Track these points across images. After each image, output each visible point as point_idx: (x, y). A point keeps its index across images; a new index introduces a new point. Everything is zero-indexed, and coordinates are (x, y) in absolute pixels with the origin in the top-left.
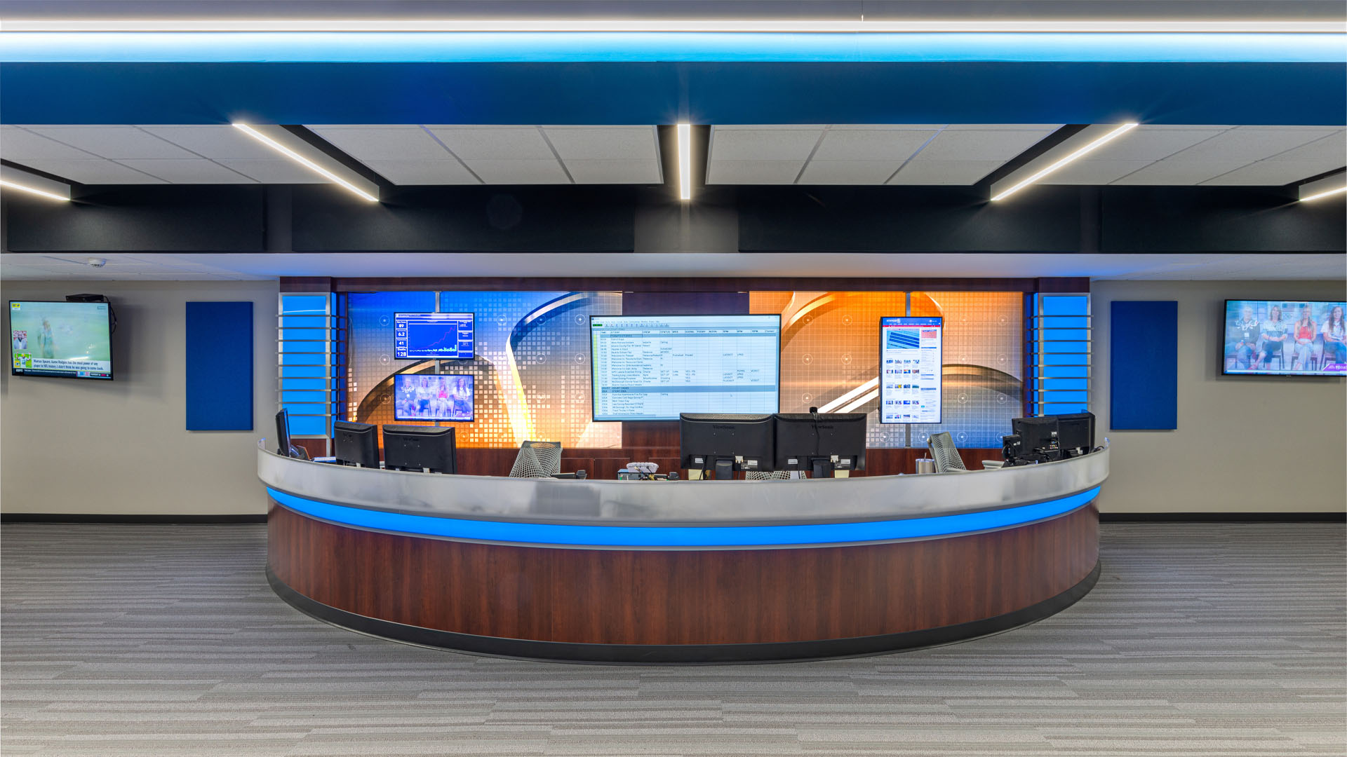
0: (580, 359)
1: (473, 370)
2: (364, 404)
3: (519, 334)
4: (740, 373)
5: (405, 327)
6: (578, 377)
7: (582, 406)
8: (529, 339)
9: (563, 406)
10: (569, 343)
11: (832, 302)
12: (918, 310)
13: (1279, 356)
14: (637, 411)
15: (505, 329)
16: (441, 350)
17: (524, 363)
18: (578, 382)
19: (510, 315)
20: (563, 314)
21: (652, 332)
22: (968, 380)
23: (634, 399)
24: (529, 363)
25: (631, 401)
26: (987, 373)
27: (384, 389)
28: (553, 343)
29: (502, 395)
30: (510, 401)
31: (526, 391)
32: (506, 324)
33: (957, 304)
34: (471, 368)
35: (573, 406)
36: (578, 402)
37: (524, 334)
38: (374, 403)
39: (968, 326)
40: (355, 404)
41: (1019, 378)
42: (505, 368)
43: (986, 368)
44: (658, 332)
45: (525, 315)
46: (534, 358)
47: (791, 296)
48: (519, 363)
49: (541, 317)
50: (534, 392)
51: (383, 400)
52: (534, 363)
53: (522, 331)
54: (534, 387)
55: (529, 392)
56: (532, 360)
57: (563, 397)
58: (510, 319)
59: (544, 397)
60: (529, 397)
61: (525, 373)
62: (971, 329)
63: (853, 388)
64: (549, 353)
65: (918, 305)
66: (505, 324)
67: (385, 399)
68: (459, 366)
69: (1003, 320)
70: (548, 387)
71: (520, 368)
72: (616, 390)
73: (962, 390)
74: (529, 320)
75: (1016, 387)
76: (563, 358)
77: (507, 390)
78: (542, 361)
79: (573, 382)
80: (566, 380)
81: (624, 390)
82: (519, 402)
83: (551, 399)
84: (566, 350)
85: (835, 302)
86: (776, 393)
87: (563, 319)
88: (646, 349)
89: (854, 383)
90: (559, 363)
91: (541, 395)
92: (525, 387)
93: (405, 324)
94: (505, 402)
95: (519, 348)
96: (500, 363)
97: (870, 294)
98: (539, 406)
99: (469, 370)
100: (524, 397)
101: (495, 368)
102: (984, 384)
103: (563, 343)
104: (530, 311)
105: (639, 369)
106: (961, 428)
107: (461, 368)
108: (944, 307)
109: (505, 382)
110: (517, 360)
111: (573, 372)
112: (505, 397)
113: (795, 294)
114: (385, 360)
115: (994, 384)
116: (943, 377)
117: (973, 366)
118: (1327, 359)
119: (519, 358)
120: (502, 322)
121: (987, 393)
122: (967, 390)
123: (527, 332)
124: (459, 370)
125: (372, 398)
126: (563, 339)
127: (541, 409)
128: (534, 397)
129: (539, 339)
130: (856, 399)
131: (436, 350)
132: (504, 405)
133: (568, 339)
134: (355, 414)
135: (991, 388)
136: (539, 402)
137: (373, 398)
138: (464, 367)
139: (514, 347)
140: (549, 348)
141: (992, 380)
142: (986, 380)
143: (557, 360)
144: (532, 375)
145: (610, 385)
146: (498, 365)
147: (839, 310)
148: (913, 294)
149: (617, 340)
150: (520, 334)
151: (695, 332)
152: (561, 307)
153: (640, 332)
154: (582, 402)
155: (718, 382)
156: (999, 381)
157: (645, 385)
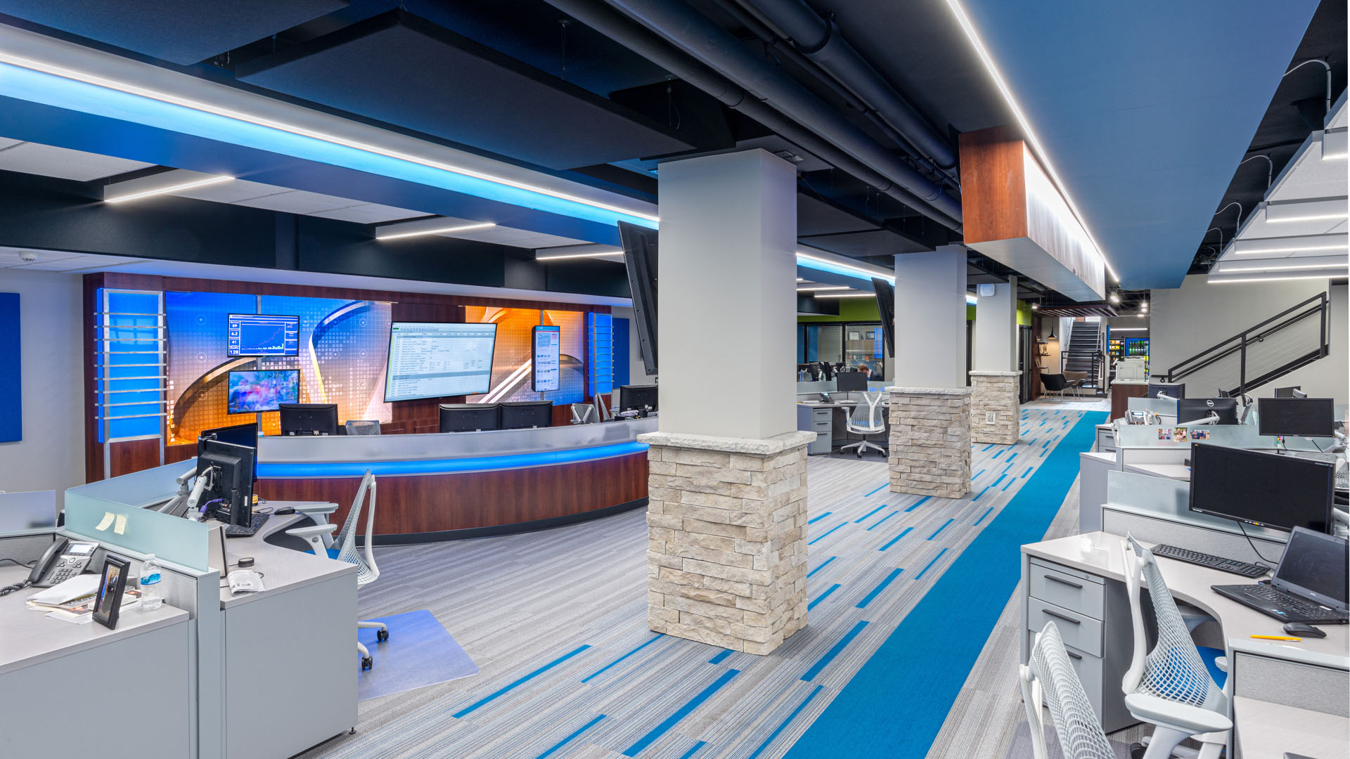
0: (363, 354)
1: (282, 365)
2: (182, 402)
3: (319, 334)
5: (238, 327)
6: (361, 369)
7: (364, 392)
8: (327, 338)
9: (351, 393)
10: (355, 342)
11: (505, 315)
14: (413, 392)
15: (308, 330)
16: (270, 348)
17: (323, 358)
18: (362, 373)
19: (312, 317)
20: (351, 318)
21: (428, 334)
22: (567, 363)
23: (410, 384)
24: (326, 358)
25: (410, 385)
26: (574, 360)
27: (201, 385)
28: (344, 342)
29: (306, 386)
30: (312, 391)
31: (323, 381)
32: (309, 328)
34: (280, 363)
35: (358, 392)
36: (361, 388)
37: (323, 333)
38: (191, 400)
39: (566, 331)
40: (172, 402)
41: (582, 362)
42: (308, 362)
43: (572, 357)
44: (431, 334)
45: (323, 317)
46: (330, 354)
47: (486, 310)
48: (319, 358)
49: (335, 320)
50: (330, 382)
51: (200, 397)
52: (330, 358)
53: (321, 332)
54: (330, 378)
55: (326, 382)
56: (328, 356)
57: (351, 385)
58: (312, 321)
59: (338, 386)
60: (326, 386)
61: (323, 366)
63: (515, 370)
64: (341, 350)
66: (308, 325)
67: (202, 395)
68: (270, 362)
69: (576, 327)
70: (341, 378)
71: (320, 362)
72: (402, 377)
73: (564, 369)
74: (326, 322)
75: (581, 366)
76: (351, 354)
77: (310, 381)
78: (336, 356)
79: (358, 373)
80: (353, 371)
81: (407, 377)
82: (319, 390)
83: (343, 388)
84: (353, 347)
85: (507, 314)
86: (489, 376)
87: (351, 322)
88: (423, 347)
89: (515, 367)
90: (348, 357)
91: (336, 384)
92: (323, 378)
93: (238, 324)
94: (308, 391)
95: (319, 346)
96: (304, 359)
97: (523, 310)
98: (334, 394)
99: (278, 366)
100: (323, 386)
101: (300, 363)
102: (570, 365)
103: (351, 342)
104: (327, 314)
105: (419, 361)
107: (272, 364)
109: (308, 375)
110: (317, 356)
111: (358, 365)
112: (308, 387)
113: (487, 308)
114: (201, 357)
115: (576, 366)
116: (560, 362)
117: (565, 355)
119: (319, 354)
120: (306, 324)
122: (566, 369)
123: (325, 332)
124: (270, 366)
125: (188, 396)
126: (351, 338)
127: (336, 396)
128: (330, 386)
129: (334, 338)
130: (516, 377)
131: (265, 348)
132: (307, 394)
133: (355, 337)
134: (172, 412)
135: (575, 368)
136: (334, 390)
137: (190, 395)
138: (275, 362)
139: (315, 346)
140: (341, 345)
141: (572, 363)
143: (346, 354)
144: (328, 368)
145: (398, 374)
146: (302, 361)
147: (509, 320)
149: (407, 340)
150: (321, 333)
152: (349, 312)
153: (421, 334)
154: (365, 388)
155: (462, 370)
156: (574, 363)
157: (420, 373)
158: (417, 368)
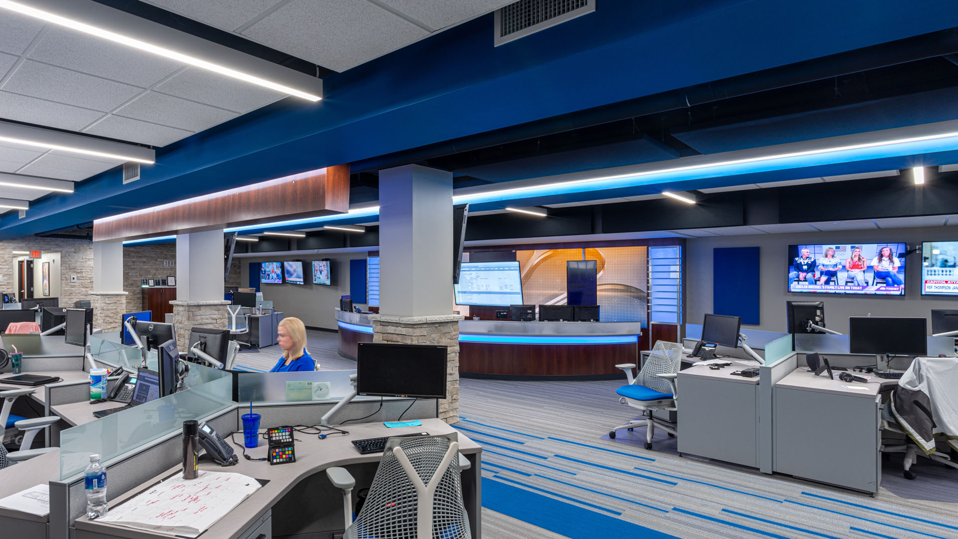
4: (506, 286)
11: (551, 254)
12: (592, 257)
13: (834, 281)
14: (470, 301)
21: (473, 269)
22: (618, 291)
25: (468, 297)
26: (628, 288)
33: (612, 253)
39: (618, 265)
41: (645, 291)
43: (628, 286)
44: (474, 269)
47: (534, 252)
62: (619, 266)
63: (561, 294)
65: (592, 254)
69: (636, 261)
72: (463, 292)
73: (615, 297)
75: (643, 296)
81: (465, 292)
85: (553, 254)
86: (521, 295)
88: (471, 276)
89: (562, 292)
97: (569, 250)
102: (626, 294)
105: (470, 284)
106: (615, 316)
108: (605, 255)
115: (632, 294)
117: (620, 285)
118: (877, 283)
121: (628, 299)
122: (618, 297)
130: (563, 299)
135: (630, 296)
141: (631, 292)
142: (628, 292)
145: (460, 290)
147: (555, 258)
148: (587, 249)
151: (488, 269)
155: (498, 290)
156: (633, 292)
157: (472, 291)
158: (470, 288)
